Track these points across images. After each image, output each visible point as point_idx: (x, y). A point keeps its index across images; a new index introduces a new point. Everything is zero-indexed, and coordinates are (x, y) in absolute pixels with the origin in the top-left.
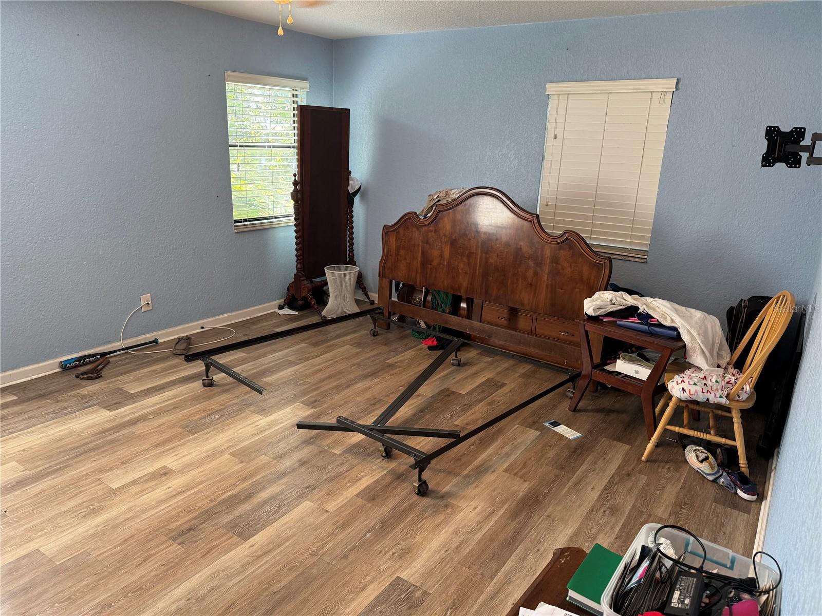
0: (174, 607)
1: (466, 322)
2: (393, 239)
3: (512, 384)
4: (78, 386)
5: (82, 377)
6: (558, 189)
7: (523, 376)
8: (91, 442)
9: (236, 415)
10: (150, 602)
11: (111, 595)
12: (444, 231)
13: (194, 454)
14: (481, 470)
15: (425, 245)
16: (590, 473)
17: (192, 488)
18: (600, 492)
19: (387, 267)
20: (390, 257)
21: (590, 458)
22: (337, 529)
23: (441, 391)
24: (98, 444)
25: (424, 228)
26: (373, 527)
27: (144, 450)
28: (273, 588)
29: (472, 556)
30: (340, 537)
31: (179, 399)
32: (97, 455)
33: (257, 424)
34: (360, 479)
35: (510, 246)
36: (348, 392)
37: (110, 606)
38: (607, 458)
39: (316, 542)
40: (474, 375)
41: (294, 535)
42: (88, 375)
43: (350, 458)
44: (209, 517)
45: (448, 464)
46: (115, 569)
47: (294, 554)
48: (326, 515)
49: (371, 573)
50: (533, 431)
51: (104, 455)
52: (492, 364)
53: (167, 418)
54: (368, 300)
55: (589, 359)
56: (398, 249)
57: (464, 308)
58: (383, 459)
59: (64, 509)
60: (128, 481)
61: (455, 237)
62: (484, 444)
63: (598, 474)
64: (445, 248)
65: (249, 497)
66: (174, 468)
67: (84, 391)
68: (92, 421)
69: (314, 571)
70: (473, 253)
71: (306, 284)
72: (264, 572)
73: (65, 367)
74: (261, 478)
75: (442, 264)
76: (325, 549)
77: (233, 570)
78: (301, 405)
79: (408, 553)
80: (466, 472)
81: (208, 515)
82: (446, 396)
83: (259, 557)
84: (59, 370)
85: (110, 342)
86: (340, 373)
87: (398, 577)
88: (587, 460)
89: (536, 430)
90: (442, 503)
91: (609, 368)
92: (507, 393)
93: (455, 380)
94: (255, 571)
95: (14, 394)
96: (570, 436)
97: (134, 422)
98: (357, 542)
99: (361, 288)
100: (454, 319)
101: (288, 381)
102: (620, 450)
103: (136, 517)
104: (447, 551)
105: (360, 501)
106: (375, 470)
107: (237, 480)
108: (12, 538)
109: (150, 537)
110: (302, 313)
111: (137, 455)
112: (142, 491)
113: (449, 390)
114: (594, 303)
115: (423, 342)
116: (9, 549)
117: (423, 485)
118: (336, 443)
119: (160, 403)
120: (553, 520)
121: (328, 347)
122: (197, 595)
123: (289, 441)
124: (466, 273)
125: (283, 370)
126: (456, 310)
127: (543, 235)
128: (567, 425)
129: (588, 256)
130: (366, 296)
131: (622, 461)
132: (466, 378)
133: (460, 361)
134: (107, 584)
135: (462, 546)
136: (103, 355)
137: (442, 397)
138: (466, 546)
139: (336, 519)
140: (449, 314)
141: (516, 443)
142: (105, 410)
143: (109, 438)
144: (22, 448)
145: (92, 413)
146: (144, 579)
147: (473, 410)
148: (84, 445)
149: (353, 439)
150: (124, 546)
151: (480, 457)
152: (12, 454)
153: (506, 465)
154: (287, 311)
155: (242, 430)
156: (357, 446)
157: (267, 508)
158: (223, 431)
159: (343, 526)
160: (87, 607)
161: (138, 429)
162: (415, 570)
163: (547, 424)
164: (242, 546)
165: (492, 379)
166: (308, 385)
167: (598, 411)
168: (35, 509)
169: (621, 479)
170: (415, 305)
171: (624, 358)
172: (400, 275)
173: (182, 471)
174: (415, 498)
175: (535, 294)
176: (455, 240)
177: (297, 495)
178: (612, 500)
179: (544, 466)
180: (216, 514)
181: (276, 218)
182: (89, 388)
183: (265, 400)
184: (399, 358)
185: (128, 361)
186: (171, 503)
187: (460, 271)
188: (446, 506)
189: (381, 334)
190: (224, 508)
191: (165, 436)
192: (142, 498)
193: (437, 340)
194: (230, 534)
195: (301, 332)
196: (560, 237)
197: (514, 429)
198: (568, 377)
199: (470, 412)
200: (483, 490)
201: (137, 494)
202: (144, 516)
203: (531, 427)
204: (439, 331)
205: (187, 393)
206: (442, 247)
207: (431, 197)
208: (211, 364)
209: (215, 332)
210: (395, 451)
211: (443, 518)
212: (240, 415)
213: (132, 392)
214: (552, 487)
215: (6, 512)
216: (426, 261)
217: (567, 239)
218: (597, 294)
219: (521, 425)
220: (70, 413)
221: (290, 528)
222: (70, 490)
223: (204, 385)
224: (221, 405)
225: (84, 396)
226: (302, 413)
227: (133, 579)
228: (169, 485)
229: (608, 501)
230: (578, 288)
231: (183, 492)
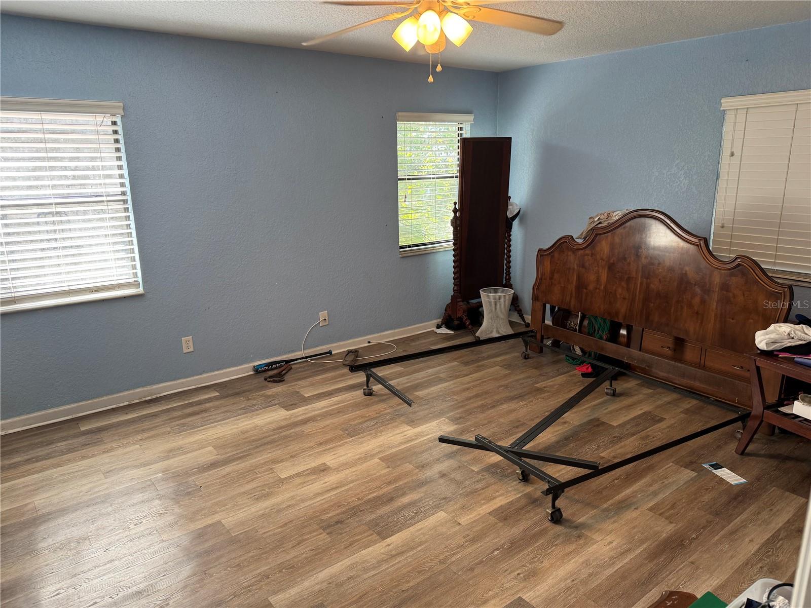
0: (317, 588)
1: (623, 349)
2: (547, 263)
3: (672, 419)
4: (266, 388)
5: (269, 380)
6: (735, 209)
7: (687, 411)
8: (269, 436)
9: (389, 424)
10: (299, 579)
11: (269, 569)
12: (602, 255)
13: (349, 455)
14: (623, 506)
15: (581, 269)
16: (750, 523)
17: (344, 485)
18: (759, 546)
19: (540, 291)
20: (544, 281)
21: (752, 508)
22: (467, 542)
23: (590, 420)
24: (274, 439)
25: (581, 252)
26: (502, 546)
27: (310, 447)
28: (401, 587)
29: (600, 590)
30: (469, 550)
31: (343, 404)
32: (273, 447)
33: (405, 433)
34: (494, 498)
35: (674, 271)
36: (492, 412)
37: (268, 577)
38: (775, 510)
39: (446, 551)
40: (629, 407)
41: (426, 542)
42: (274, 379)
43: (487, 477)
44: (355, 513)
45: (587, 496)
46: (275, 547)
47: (424, 559)
48: (458, 528)
49: (494, 588)
50: (689, 471)
51: (278, 448)
52: (652, 397)
53: (331, 421)
54: (523, 323)
55: (760, 398)
56: (552, 273)
57: (623, 335)
58: (520, 482)
59: (242, 490)
60: (294, 473)
61: (614, 261)
62: (630, 479)
63: (760, 525)
64: (602, 273)
65: (391, 500)
66: (331, 466)
67: (269, 392)
68: (272, 418)
69: (441, 578)
70: (633, 277)
71: (462, 305)
72: (396, 570)
73: (257, 371)
74: (403, 484)
75: (599, 289)
76: (453, 559)
77: (370, 564)
78: (447, 420)
79: (533, 576)
80: (605, 506)
81: (355, 511)
82: (595, 426)
83: (393, 556)
84: (252, 373)
85: (293, 351)
86: (487, 393)
87: (520, 597)
88: (749, 509)
89: (692, 470)
90: (575, 533)
91: (784, 409)
92: (665, 429)
93: (607, 411)
94: (388, 568)
95: (217, 391)
96: (733, 481)
97: (305, 422)
98: (484, 558)
99: (516, 310)
100: (611, 346)
101: (437, 396)
102: (793, 503)
103: (297, 505)
104: (573, 580)
105: (492, 520)
106: (510, 492)
107: (383, 483)
108: (203, 509)
109: (306, 524)
110: (458, 332)
111: (304, 450)
112: (304, 483)
113: (599, 420)
114: (767, 336)
115: (577, 368)
116: (200, 517)
117: (557, 513)
118: (475, 461)
119: (327, 407)
120: (697, 568)
121: (478, 367)
122: (337, 580)
123: (432, 453)
124: (624, 299)
125: (434, 386)
126: (614, 337)
127: (712, 259)
128: (730, 469)
129: (764, 284)
130: (521, 318)
131: (793, 516)
132: (621, 409)
133: (615, 391)
134: (267, 559)
135: (591, 578)
136: (287, 362)
137: (591, 427)
138: (594, 579)
139: (467, 533)
140: (606, 340)
141: (667, 482)
142: (283, 410)
143: (284, 434)
144: (218, 436)
145: (273, 411)
146: (296, 560)
147: (623, 444)
148: (264, 438)
149: (492, 458)
150: (284, 528)
151: (624, 493)
152: (210, 440)
153: (651, 504)
154: (444, 331)
155: (391, 438)
156: (496, 465)
157: (405, 512)
158: (376, 436)
159: (473, 541)
160: (250, 575)
161: (307, 428)
162: (538, 593)
163: (706, 466)
164: (380, 544)
165: (650, 412)
166: (456, 402)
167: (772, 457)
168: (221, 487)
169: (788, 534)
170: (570, 330)
171: (803, 400)
172: (554, 299)
173: (337, 469)
174: (548, 524)
175: (701, 323)
176: (613, 264)
177: (434, 504)
178: (774, 557)
179: (696, 509)
180: (361, 511)
181: (437, 243)
182: (273, 389)
183: (415, 413)
184: (549, 382)
185: (306, 368)
186: (325, 497)
187: (618, 296)
188: (579, 537)
189: (533, 358)
190: (369, 507)
191: (328, 436)
192: (303, 489)
193: (592, 368)
194: (371, 532)
195: (454, 351)
196: (733, 261)
197: (666, 467)
198: (737, 416)
199: (620, 445)
200: (622, 526)
201: (300, 484)
202: (303, 505)
203: (687, 466)
204: (594, 359)
205: (350, 400)
206: (598, 271)
207: (592, 220)
208: (371, 376)
209: (380, 347)
210: (532, 477)
211: (574, 548)
212: (391, 423)
213: (306, 396)
214: (701, 533)
215: (201, 487)
216: (581, 285)
217: (739, 265)
218: (772, 327)
219: (676, 464)
220: (257, 410)
221: (424, 534)
222: (249, 475)
223: (365, 394)
224: (377, 413)
225: (269, 397)
226: (446, 428)
227: (288, 557)
228: (326, 480)
229: (768, 557)
230: (752, 319)
231: (336, 488)
